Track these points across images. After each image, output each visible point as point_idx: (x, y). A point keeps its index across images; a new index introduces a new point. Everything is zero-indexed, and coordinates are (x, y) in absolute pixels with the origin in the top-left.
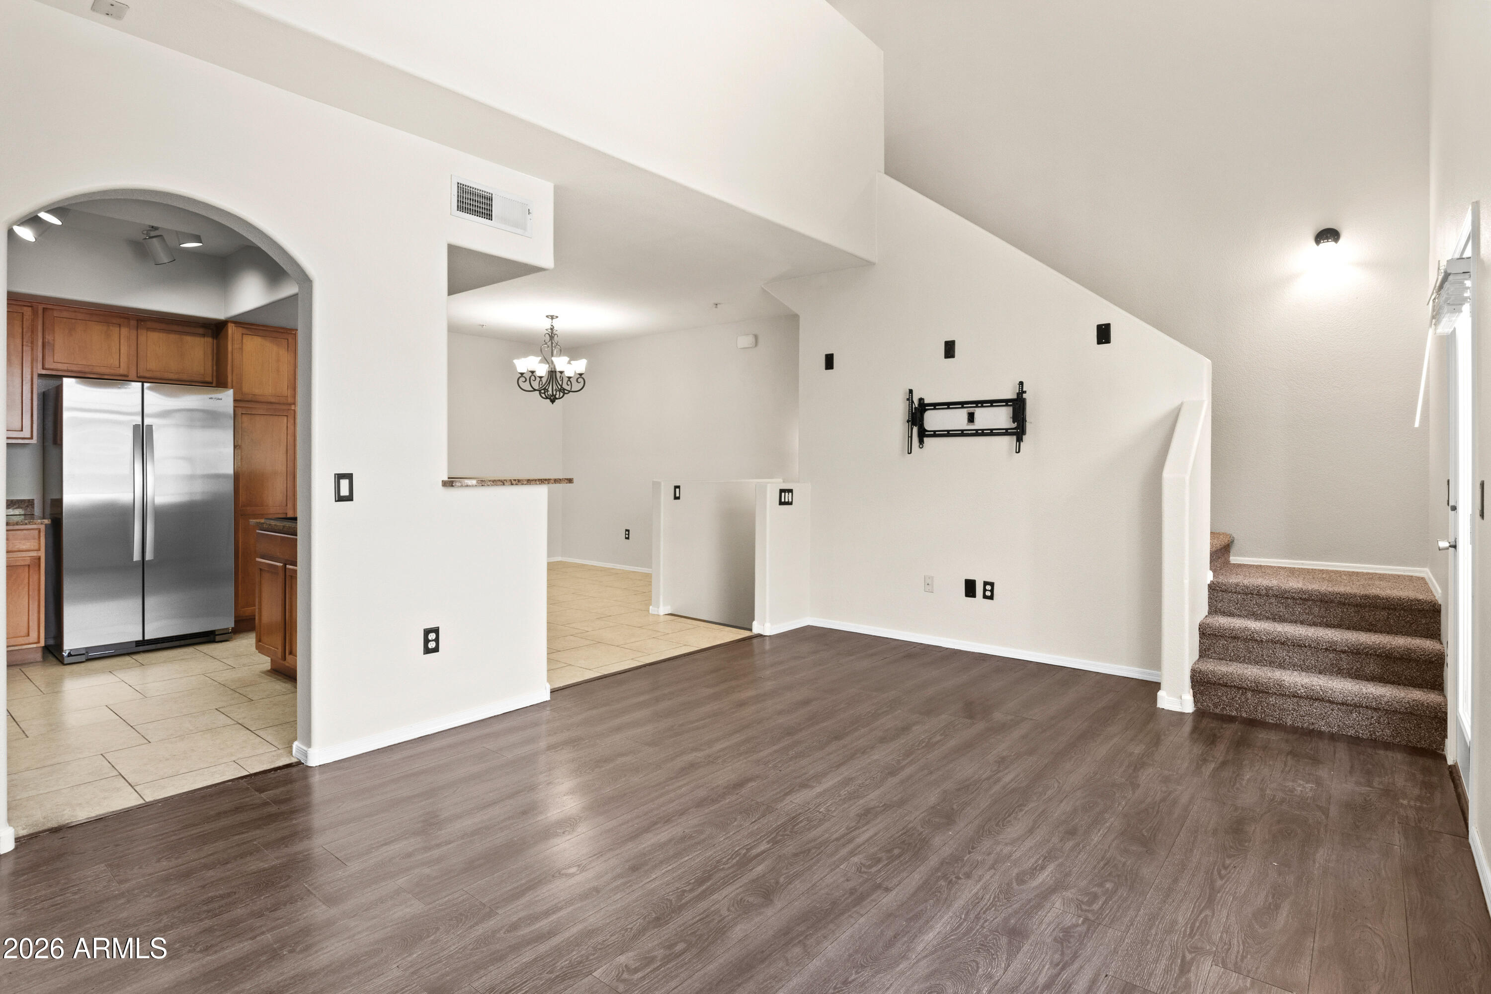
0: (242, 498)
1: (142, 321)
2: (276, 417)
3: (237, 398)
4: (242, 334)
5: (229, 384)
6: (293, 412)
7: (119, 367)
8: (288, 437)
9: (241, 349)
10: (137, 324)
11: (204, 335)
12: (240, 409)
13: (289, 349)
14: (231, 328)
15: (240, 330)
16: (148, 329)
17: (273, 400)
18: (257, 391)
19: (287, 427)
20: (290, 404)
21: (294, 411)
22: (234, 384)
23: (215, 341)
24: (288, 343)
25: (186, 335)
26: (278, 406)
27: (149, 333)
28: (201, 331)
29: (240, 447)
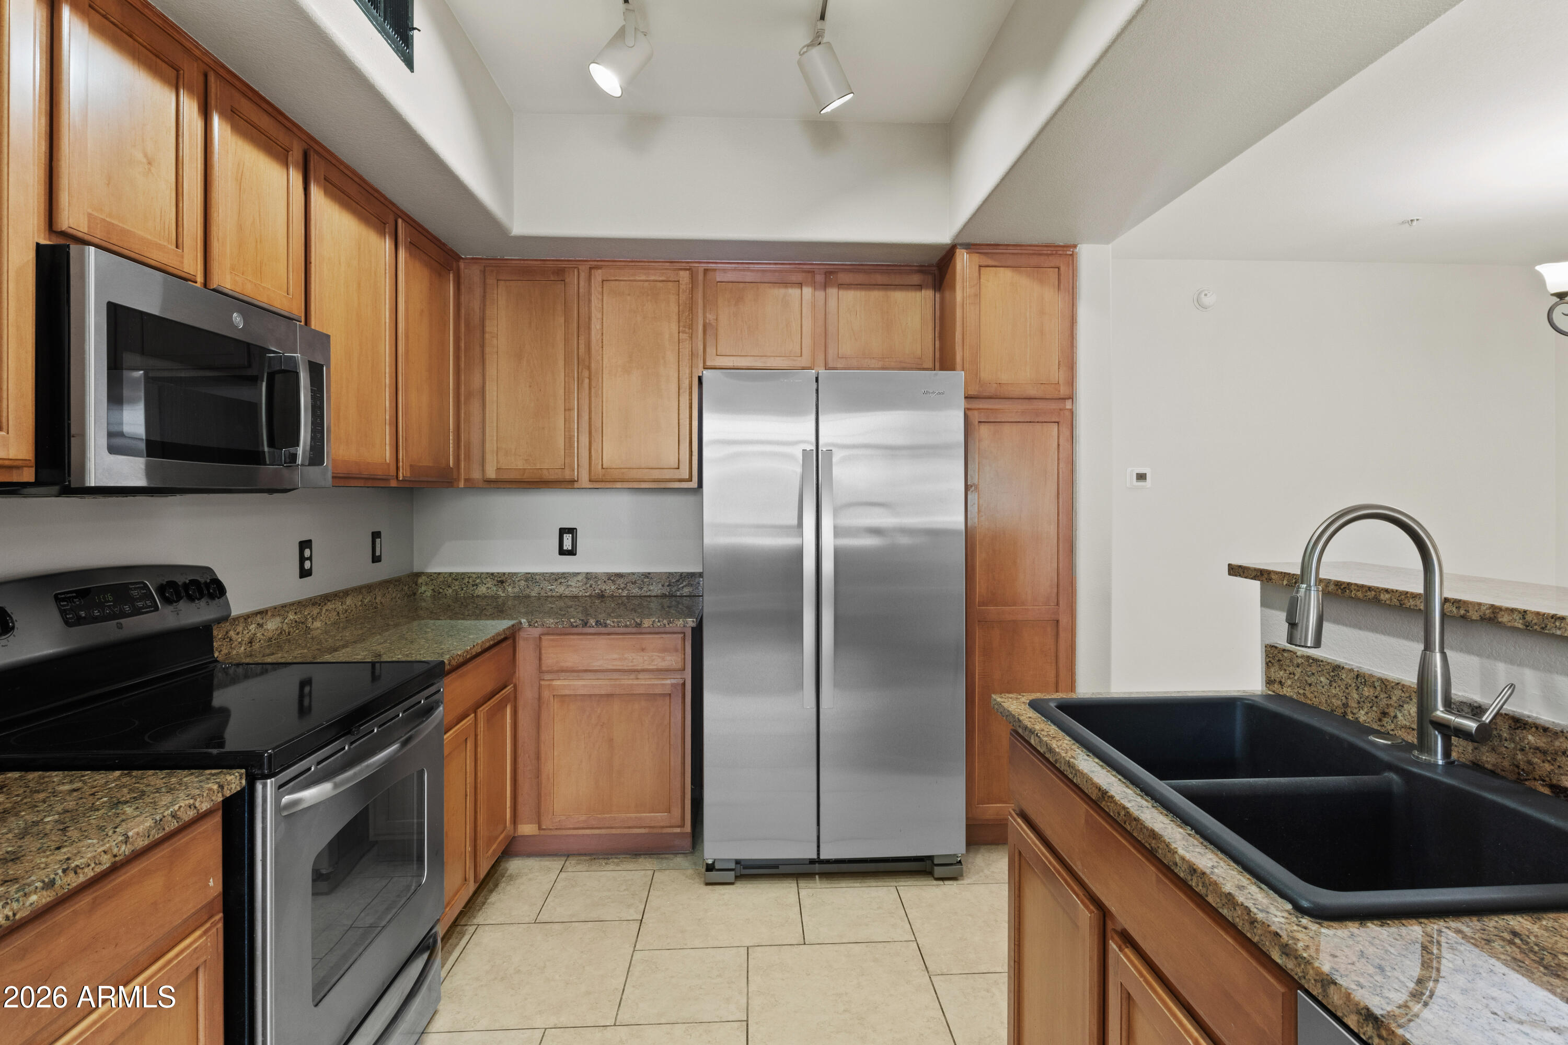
0: (981, 587)
1: (831, 273)
2: (1038, 426)
3: (971, 393)
4: (980, 266)
5: (959, 366)
6: (1067, 413)
7: (801, 356)
8: (1061, 466)
9: (978, 295)
10: (826, 278)
11: (920, 287)
12: (976, 413)
13: (1062, 287)
14: (964, 262)
15: (977, 259)
16: (841, 286)
17: (1032, 392)
18: (1005, 377)
19: (1059, 445)
20: (1064, 399)
21: (1072, 412)
22: (967, 366)
23: (938, 295)
24: (1059, 275)
25: (895, 290)
26: (1041, 405)
27: (841, 292)
28: (916, 279)
29: (977, 487)
